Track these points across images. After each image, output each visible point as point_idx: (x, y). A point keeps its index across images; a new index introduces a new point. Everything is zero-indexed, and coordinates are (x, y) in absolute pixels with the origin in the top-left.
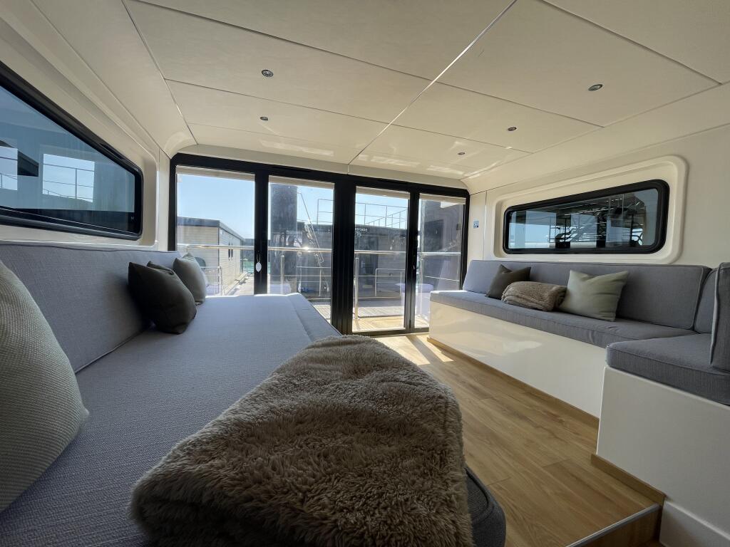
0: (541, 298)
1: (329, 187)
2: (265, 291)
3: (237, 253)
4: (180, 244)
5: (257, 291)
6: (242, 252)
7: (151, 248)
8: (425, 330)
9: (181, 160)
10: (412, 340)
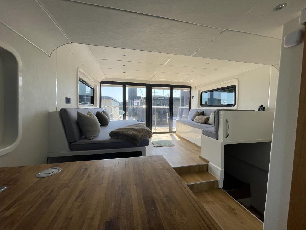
0: (202, 120)
1: (143, 88)
2: (126, 119)
3: (118, 108)
4: (102, 106)
5: (123, 119)
6: (119, 108)
7: (96, 108)
8: (175, 132)
9: (103, 82)
10: (171, 135)
